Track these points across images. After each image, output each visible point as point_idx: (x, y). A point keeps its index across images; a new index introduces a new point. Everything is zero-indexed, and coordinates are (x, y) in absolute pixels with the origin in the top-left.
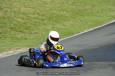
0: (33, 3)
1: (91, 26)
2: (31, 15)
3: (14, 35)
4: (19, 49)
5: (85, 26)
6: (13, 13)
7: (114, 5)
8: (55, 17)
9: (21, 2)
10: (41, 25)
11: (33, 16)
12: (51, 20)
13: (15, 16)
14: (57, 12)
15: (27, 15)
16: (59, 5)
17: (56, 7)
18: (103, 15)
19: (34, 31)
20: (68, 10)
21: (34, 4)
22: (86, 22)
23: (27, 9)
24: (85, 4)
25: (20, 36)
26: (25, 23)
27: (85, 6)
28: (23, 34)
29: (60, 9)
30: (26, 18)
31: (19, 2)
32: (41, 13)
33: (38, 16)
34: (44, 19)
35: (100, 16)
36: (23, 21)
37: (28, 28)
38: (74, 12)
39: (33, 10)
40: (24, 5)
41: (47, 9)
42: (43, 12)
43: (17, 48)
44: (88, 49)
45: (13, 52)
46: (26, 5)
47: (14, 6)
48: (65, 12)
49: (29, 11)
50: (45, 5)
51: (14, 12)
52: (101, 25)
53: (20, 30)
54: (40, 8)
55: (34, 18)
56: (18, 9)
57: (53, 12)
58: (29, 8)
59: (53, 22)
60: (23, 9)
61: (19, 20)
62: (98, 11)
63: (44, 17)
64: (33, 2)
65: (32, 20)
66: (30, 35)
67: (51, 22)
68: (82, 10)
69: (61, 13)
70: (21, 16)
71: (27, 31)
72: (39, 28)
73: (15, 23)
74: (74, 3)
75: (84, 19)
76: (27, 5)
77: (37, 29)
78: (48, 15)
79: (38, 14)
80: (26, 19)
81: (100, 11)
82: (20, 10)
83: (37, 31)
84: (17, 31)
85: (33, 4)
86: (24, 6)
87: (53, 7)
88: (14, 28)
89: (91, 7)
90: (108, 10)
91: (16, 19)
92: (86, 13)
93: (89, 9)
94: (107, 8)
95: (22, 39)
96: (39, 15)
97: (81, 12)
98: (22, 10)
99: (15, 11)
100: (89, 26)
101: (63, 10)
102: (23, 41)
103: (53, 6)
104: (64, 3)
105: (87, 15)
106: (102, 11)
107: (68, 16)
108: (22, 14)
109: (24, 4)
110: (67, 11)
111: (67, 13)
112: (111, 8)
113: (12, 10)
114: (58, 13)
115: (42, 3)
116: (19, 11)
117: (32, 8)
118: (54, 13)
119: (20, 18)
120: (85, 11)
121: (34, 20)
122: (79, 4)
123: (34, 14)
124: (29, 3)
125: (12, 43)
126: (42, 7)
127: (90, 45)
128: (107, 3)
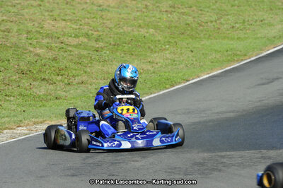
0: (74, 9)
1: (217, 64)
2: (70, 38)
3: (28, 88)
4: (41, 123)
5: (202, 64)
6: (26, 35)
7: (271, 9)
8: (129, 44)
9: (45, 6)
10: (94, 62)
11: (74, 41)
12: (117, 50)
13: (30, 41)
14: (133, 31)
15: (58, 38)
16: (138, 14)
17: (131, 17)
18: (246, 36)
19: (76, 78)
20: (159, 24)
21: (76, 12)
22: (203, 54)
23: (59, 25)
24: (201, 10)
25: (42, 90)
26: (55, 59)
27: (202, 14)
28: (51, 87)
29: (140, 21)
30: (57, 47)
31: (38, 8)
32: (93, 34)
33: (86, 40)
34: (102, 48)
35: (238, 38)
36: (50, 55)
37: (63, 72)
38: (173, 28)
39: (74, 26)
40: (51, 14)
41: (108, 22)
42: (98, 31)
43: (36, 120)
44: (210, 121)
45: (26, 132)
46: (55, 13)
47: (27, 17)
48: (152, 31)
49: (64, 30)
50: (103, 13)
51: (28, 32)
52: (242, 60)
53: (43, 77)
54: (90, 21)
55: (76, 46)
56: (36, 25)
57: (122, 31)
58: (64, 23)
59: (122, 55)
60: (48, 25)
61: (39, 51)
62: (233, 27)
63: (101, 44)
64: (72, 5)
65: (71, 51)
66: (68, 88)
67: (118, 54)
68: (194, 25)
69: (143, 31)
70: (45, 41)
71: (59, 78)
72: (88, 70)
73: (31, 58)
74: (174, 8)
75: (199, 46)
76: (59, 15)
77: (86, 72)
78: (110, 37)
79: (87, 35)
80: (57, 50)
81: (237, 25)
82: (42, 28)
83: (85, 78)
84: (35, 80)
85: (72, 11)
86: (52, 16)
87: (123, 18)
88: (28, 72)
89: (215, 17)
90: (258, 23)
91: (32, 49)
92: (205, 33)
93: (212, 22)
94: (256, 18)
95: (49, 97)
96: (89, 40)
97: (192, 29)
98: (46, 26)
99: (30, 30)
100: (212, 62)
101: (148, 26)
102: (51, 103)
103: (122, 16)
104: (151, 7)
105: (207, 36)
106: (242, 27)
107: (160, 38)
108: (48, 36)
109: (51, 11)
110: (156, 28)
111: (158, 31)
112: (265, 17)
113: (22, 27)
114: (136, 33)
115: (95, 8)
116: (38, 29)
117: (71, 20)
118: (124, 32)
119: (41, 47)
120: (201, 28)
121: (76, 51)
122: (185, 10)
123: (77, 36)
124: (64, 9)
125: (24, 109)
126: (95, 19)
127: (216, 111)
128: (255, 5)
